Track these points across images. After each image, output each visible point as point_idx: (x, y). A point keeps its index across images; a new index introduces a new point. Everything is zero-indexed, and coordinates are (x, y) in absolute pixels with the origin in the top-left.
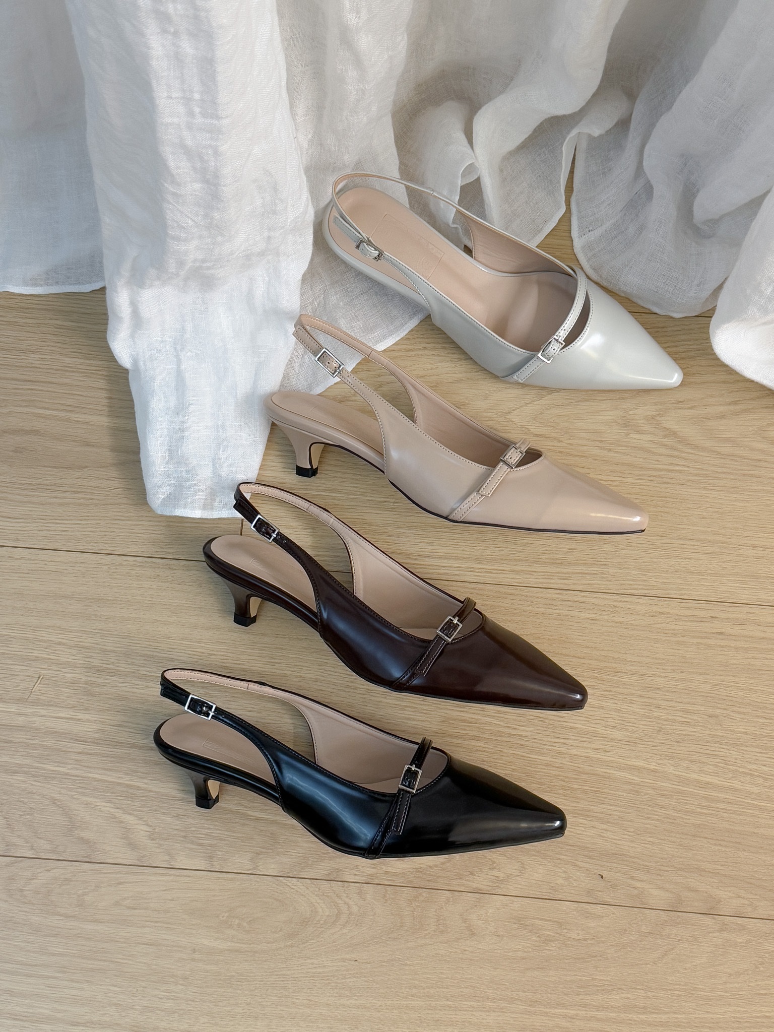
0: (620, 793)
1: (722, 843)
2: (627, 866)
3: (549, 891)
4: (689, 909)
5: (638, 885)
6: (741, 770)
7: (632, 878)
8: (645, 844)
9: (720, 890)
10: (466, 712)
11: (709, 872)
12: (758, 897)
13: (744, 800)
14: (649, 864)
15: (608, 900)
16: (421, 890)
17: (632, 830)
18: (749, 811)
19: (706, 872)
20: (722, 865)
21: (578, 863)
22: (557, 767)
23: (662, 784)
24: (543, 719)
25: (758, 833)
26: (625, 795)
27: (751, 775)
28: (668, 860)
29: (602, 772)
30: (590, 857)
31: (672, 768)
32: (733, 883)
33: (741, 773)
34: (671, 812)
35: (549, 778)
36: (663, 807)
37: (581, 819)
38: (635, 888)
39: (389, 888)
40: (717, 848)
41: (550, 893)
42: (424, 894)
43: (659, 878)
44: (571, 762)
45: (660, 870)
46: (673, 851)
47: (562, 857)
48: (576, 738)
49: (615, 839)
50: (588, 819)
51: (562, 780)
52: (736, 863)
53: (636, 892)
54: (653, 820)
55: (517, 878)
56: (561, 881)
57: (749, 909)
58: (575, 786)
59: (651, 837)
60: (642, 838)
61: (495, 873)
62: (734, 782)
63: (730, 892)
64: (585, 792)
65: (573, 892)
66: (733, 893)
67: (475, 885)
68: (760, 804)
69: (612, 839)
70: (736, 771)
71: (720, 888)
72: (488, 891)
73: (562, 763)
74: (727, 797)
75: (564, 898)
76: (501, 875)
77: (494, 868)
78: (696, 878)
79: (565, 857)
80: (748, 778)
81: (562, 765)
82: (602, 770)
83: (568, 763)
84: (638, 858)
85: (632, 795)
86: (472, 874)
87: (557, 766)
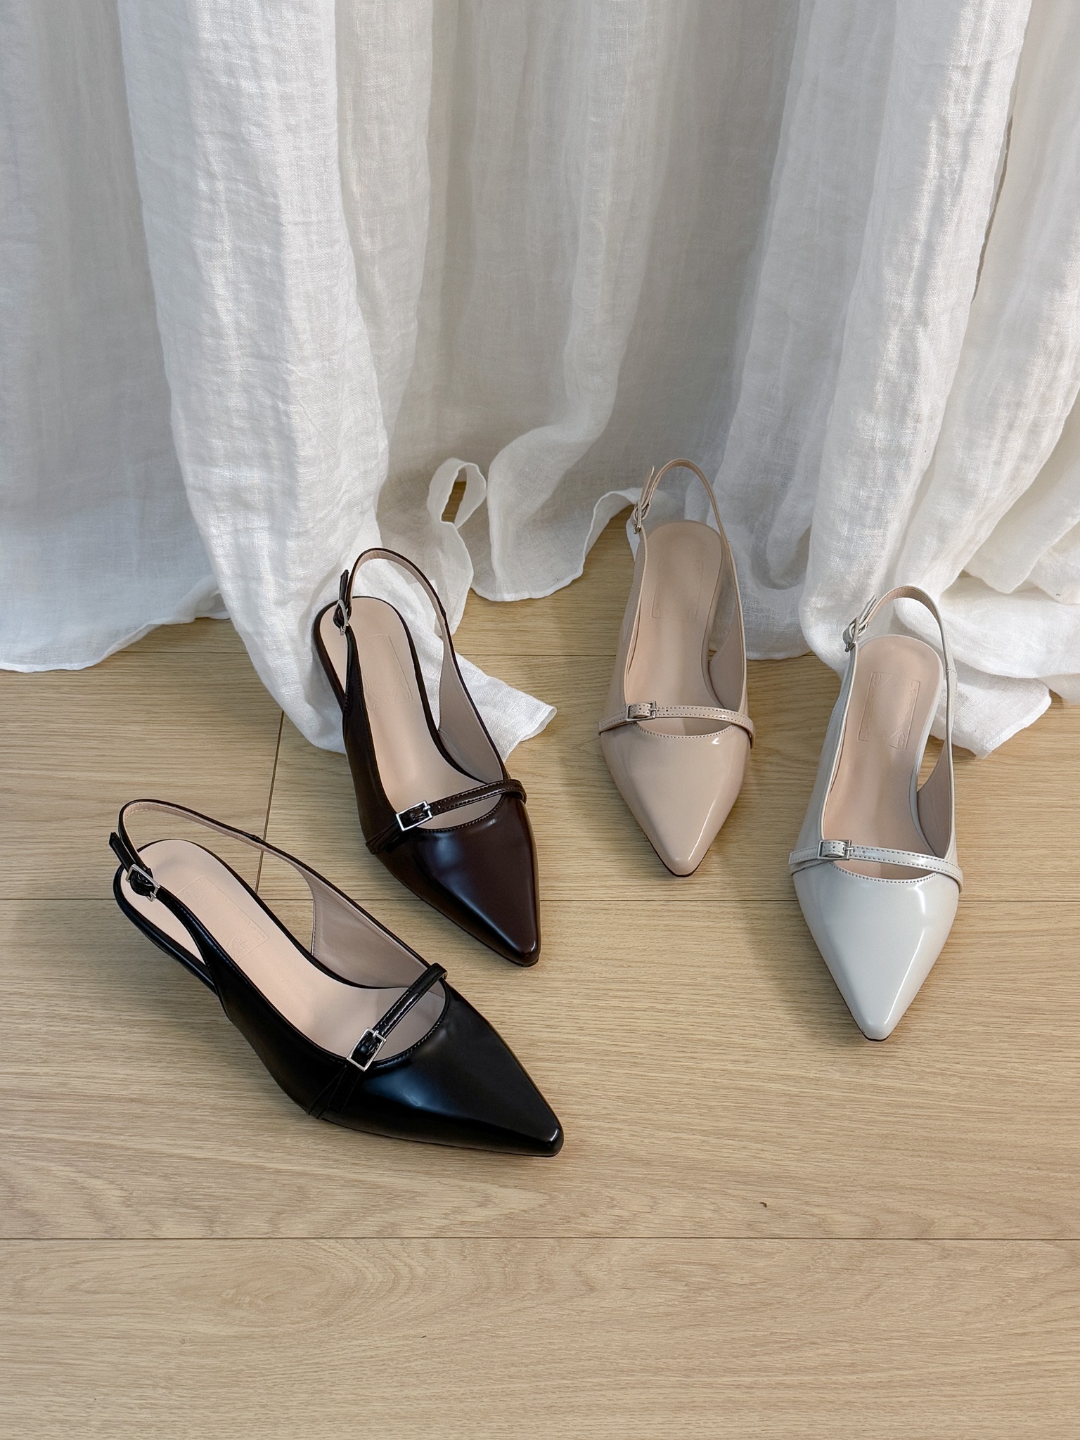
0: (774, 1107)
1: (921, 1153)
2: (798, 1189)
3: (694, 1228)
4: (891, 1235)
5: (816, 1211)
6: (928, 1070)
7: (807, 1203)
8: (818, 1162)
9: (931, 1208)
10: (559, 1032)
11: (911, 1188)
12: (984, 1214)
13: (940, 1103)
14: (827, 1185)
15: (777, 1232)
16: (513, 1241)
17: (799, 1147)
18: (948, 1115)
19: (906, 1188)
20: (927, 1179)
21: (730, 1191)
22: (687, 1084)
23: (828, 1093)
24: (660, 1034)
25: (967, 1139)
26: (781, 1108)
27: (942, 1074)
28: (852, 1179)
29: (747, 1085)
30: (745, 1183)
31: (838, 1074)
32: (946, 1200)
33: (929, 1073)
34: (846, 1123)
35: (677, 1097)
36: (834, 1118)
37: (726, 1140)
38: (813, 1215)
39: (467, 1242)
40: (915, 1159)
41: (695, 1230)
42: (518, 1246)
43: (844, 1200)
44: (705, 1077)
45: (844, 1191)
46: (857, 1168)
47: (706, 1185)
48: (707, 1051)
49: (776, 1160)
50: (737, 1139)
51: (694, 1098)
52: (946, 1176)
53: (815, 1220)
54: (823, 1134)
55: (648, 1216)
56: (708, 1215)
57: (976, 1229)
58: (713, 1104)
59: (823, 1153)
60: (813, 1156)
61: (616, 1212)
62: (921, 1084)
63: (943, 1210)
64: (726, 1109)
65: (727, 1226)
66: (950, 1211)
67: (589, 1229)
68: (961, 1106)
69: (772, 1160)
70: (923, 1071)
71: (931, 1206)
72: (608, 1234)
73: (691, 1079)
74: (917, 1101)
75: (717, 1235)
76: (625, 1213)
77: (614, 1206)
78: (894, 1197)
79: (710, 1186)
80: (940, 1078)
81: (692, 1082)
82: (746, 1083)
83: (699, 1079)
84: (811, 1180)
85: (790, 1108)
86: (583, 1215)
87: (686, 1082)
